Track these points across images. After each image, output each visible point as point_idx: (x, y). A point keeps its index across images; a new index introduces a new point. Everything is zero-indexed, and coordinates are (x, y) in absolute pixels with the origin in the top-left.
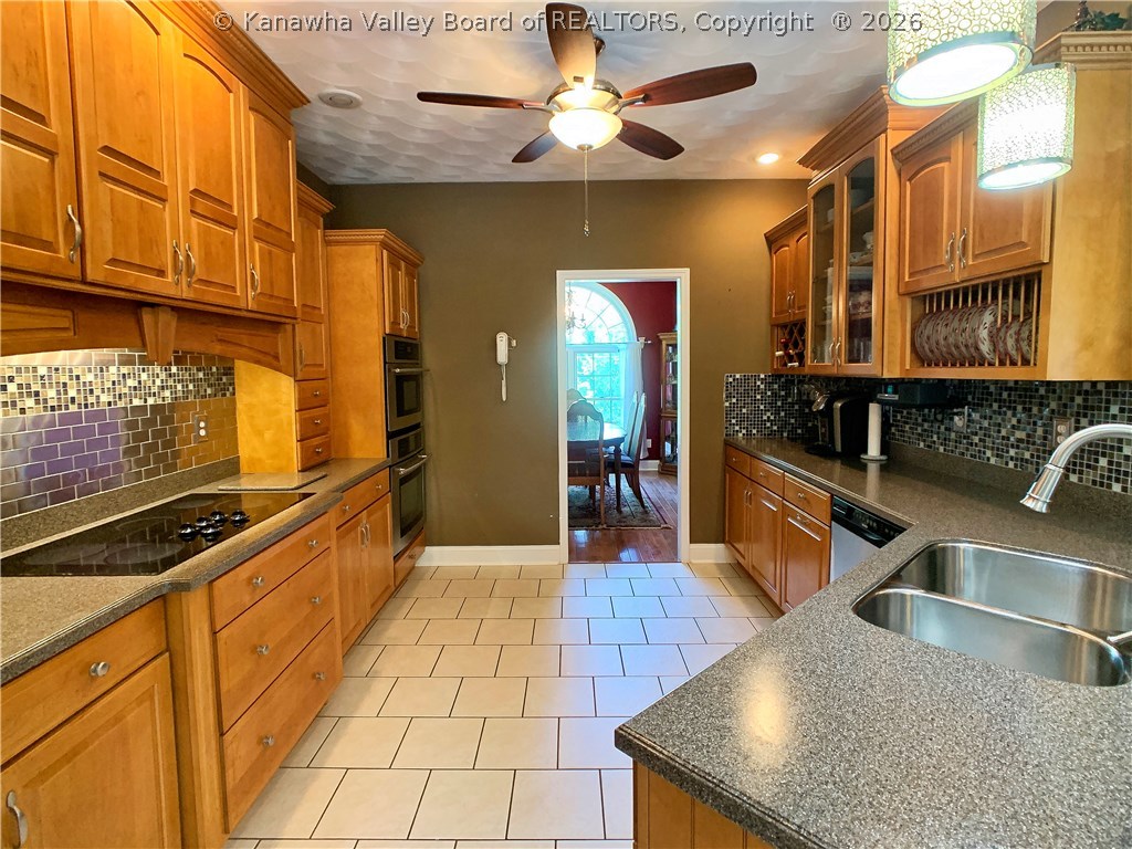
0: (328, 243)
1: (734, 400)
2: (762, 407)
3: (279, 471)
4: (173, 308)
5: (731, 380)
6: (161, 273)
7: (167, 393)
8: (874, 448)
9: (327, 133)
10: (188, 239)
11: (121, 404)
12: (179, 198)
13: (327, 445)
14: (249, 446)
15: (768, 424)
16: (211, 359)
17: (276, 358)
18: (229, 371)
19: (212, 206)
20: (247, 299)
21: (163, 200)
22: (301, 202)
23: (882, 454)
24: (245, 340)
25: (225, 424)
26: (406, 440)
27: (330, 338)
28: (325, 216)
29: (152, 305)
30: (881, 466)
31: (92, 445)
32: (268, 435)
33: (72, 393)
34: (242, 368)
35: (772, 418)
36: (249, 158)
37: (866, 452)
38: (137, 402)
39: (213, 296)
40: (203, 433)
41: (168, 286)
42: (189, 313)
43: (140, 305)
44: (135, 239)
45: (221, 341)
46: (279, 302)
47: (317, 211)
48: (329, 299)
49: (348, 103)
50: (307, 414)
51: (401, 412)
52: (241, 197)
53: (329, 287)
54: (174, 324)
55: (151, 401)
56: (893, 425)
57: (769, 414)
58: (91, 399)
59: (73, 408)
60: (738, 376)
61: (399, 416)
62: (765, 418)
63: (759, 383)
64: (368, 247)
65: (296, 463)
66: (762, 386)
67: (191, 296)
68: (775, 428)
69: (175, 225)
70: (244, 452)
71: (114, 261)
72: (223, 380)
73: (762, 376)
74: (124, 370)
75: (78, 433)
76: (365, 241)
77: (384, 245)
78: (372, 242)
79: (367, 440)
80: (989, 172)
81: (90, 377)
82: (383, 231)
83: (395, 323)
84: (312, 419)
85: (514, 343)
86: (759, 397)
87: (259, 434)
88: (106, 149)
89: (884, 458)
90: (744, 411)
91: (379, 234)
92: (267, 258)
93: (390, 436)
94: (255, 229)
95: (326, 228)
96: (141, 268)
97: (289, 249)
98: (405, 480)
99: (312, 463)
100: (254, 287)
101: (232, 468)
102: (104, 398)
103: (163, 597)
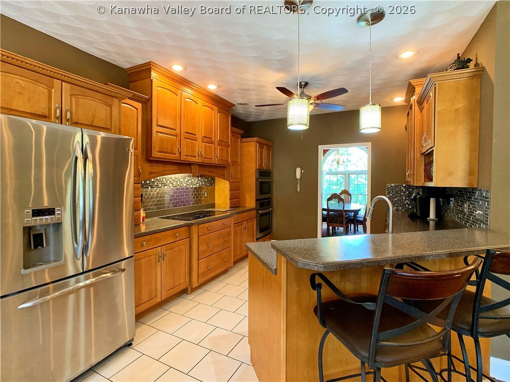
0: (241, 142)
1: (391, 195)
2: (404, 198)
3: (225, 207)
4: (198, 164)
5: (389, 186)
6: (195, 157)
7: (198, 185)
8: (432, 215)
9: (243, 111)
10: (201, 148)
11: (188, 187)
12: (200, 139)
13: (239, 202)
14: (218, 201)
15: (407, 206)
16: (209, 176)
17: (224, 176)
18: (214, 179)
19: (208, 139)
20: (215, 161)
21: (196, 140)
22: (232, 132)
23: (436, 218)
24: (215, 171)
25: (212, 193)
26: (264, 202)
27: (241, 171)
28: (241, 135)
29: (194, 164)
30: (436, 222)
31: (182, 195)
32: (222, 197)
33: (178, 183)
34: (217, 179)
35: (409, 203)
36: (217, 125)
37: (429, 217)
38: (191, 186)
39: (207, 161)
40: (206, 195)
41: (196, 160)
42: (201, 165)
43: (191, 164)
44: (190, 150)
45: (209, 172)
46: (225, 161)
47: (238, 134)
48: (241, 159)
49: (245, 104)
50: (232, 192)
51: (261, 193)
52: (215, 135)
53: (242, 155)
54: (198, 167)
55: (194, 186)
56: (442, 206)
57: (407, 201)
58: (182, 185)
59: (178, 187)
60: (393, 185)
61: (260, 194)
62: (405, 203)
63: (402, 188)
64: (253, 143)
65: (228, 206)
66: (404, 190)
67: (201, 161)
68: (410, 207)
69: (199, 145)
70: (217, 202)
71: (186, 156)
72: (212, 182)
73: (404, 185)
74: (189, 178)
75: (179, 192)
76: (252, 141)
77: (257, 142)
78: (253, 141)
79: (250, 202)
80: (363, 129)
81: (182, 180)
82: (256, 138)
83: (261, 165)
84: (234, 194)
85: (303, 171)
86: (402, 194)
87: (220, 197)
88: (186, 133)
89: (436, 219)
90: (396, 199)
91: (255, 139)
92: (222, 150)
93: (257, 200)
94: (218, 143)
95: (241, 138)
96: (191, 156)
97: (228, 146)
98: (262, 215)
99: (234, 206)
100: (217, 158)
101: (213, 206)
102: (184, 185)
103: (189, 226)
